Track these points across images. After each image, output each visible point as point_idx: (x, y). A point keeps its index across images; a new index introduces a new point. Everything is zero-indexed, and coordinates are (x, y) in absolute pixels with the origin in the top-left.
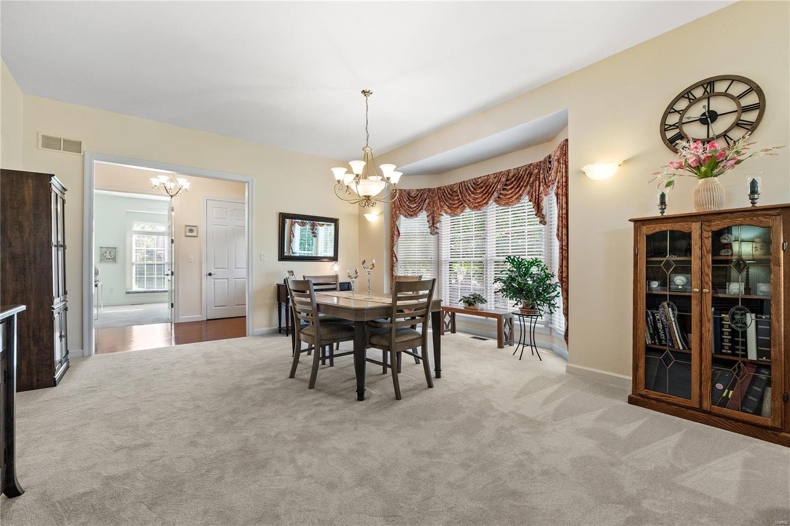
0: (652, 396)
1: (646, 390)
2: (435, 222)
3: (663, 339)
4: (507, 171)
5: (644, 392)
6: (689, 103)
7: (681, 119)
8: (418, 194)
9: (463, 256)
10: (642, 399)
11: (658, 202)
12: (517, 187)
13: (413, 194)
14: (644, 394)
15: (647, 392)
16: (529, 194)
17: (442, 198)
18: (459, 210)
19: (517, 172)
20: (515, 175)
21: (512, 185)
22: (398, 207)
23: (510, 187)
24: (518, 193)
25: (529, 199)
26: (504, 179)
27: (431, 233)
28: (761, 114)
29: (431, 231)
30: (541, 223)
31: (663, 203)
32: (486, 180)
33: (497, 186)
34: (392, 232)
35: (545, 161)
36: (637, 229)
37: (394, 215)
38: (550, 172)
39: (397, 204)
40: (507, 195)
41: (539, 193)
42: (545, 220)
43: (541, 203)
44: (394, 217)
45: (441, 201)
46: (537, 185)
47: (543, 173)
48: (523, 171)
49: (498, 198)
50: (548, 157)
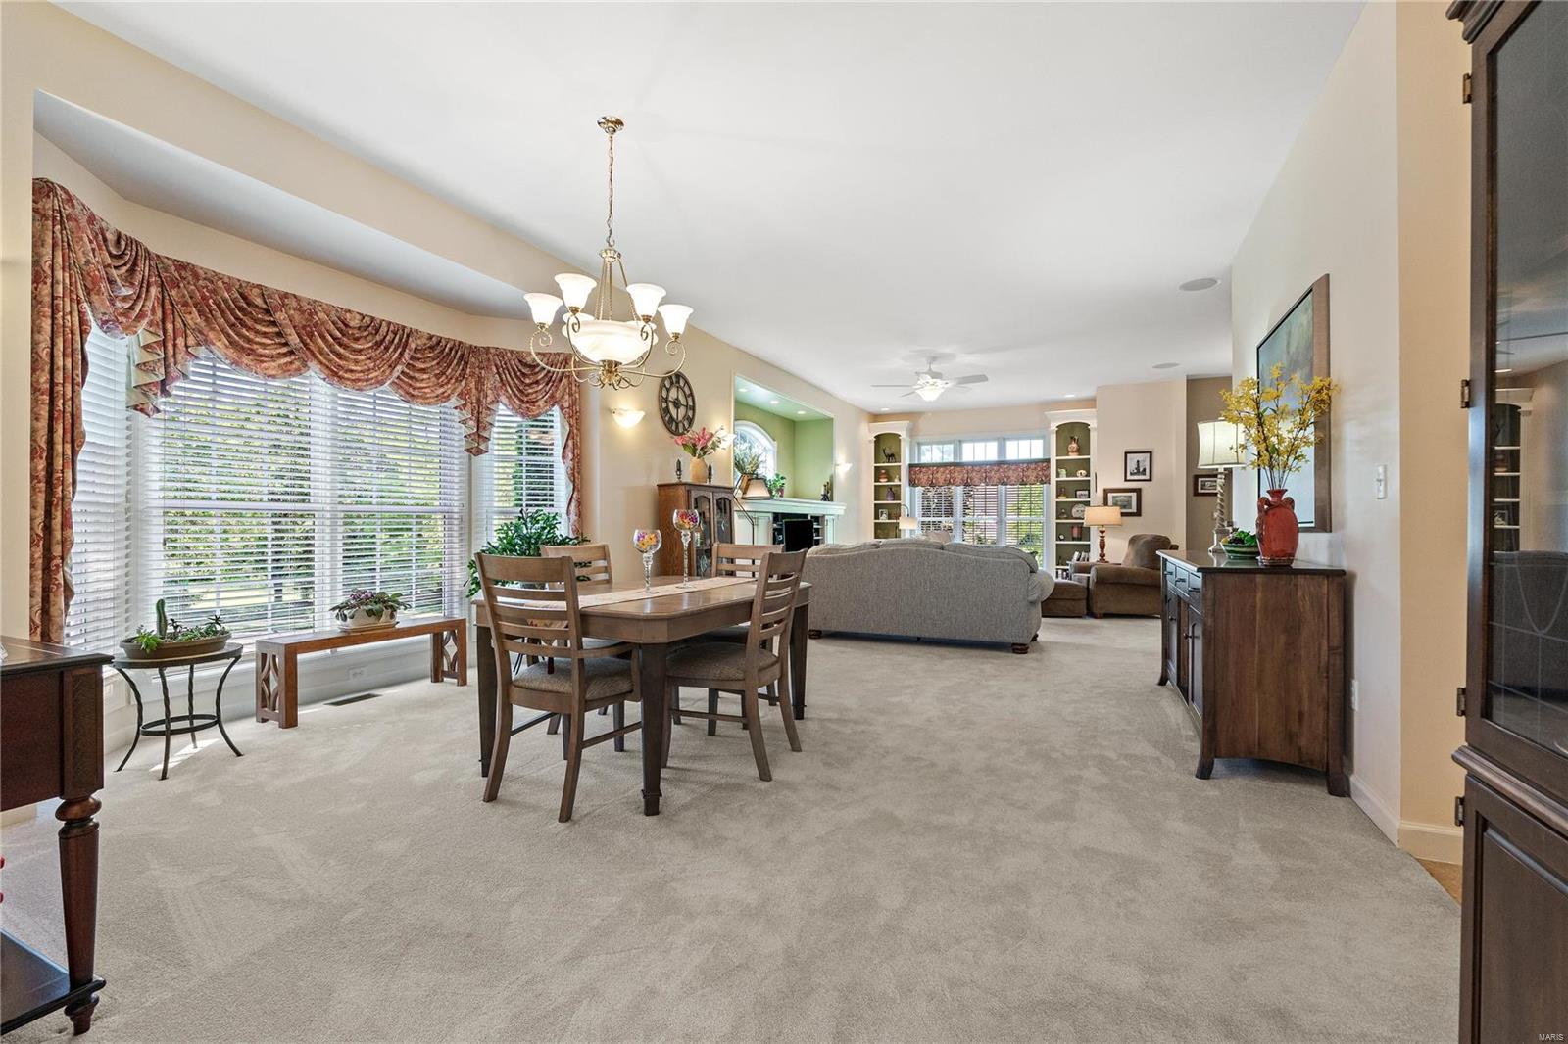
2: (172, 373)
8: (125, 252)
12: (440, 374)
13: (109, 241)
16: (461, 395)
17: (208, 305)
18: (272, 367)
19: (436, 344)
20: (432, 348)
21: (429, 366)
22: (92, 274)
23: (423, 366)
24: (442, 386)
25: (458, 404)
26: (413, 346)
27: (141, 406)
28: (693, 415)
29: (142, 399)
30: (468, 450)
31: (679, 470)
32: (372, 326)
33: (401, 354)
34: (52, 373)
35: (501, 353)
36: (689, 491)
37: (67, 300)
38: (527, 381)
39: (84, 259)
40: (417, 380)
41: (479, 400)
42: (482, 447)
43: (488, 419)
44: (68, 310)
45: (201, 313)
46: (473, 385)
47: (498, 373)
48: (451, 349)
49: (398, 378)
50: (512, 352)
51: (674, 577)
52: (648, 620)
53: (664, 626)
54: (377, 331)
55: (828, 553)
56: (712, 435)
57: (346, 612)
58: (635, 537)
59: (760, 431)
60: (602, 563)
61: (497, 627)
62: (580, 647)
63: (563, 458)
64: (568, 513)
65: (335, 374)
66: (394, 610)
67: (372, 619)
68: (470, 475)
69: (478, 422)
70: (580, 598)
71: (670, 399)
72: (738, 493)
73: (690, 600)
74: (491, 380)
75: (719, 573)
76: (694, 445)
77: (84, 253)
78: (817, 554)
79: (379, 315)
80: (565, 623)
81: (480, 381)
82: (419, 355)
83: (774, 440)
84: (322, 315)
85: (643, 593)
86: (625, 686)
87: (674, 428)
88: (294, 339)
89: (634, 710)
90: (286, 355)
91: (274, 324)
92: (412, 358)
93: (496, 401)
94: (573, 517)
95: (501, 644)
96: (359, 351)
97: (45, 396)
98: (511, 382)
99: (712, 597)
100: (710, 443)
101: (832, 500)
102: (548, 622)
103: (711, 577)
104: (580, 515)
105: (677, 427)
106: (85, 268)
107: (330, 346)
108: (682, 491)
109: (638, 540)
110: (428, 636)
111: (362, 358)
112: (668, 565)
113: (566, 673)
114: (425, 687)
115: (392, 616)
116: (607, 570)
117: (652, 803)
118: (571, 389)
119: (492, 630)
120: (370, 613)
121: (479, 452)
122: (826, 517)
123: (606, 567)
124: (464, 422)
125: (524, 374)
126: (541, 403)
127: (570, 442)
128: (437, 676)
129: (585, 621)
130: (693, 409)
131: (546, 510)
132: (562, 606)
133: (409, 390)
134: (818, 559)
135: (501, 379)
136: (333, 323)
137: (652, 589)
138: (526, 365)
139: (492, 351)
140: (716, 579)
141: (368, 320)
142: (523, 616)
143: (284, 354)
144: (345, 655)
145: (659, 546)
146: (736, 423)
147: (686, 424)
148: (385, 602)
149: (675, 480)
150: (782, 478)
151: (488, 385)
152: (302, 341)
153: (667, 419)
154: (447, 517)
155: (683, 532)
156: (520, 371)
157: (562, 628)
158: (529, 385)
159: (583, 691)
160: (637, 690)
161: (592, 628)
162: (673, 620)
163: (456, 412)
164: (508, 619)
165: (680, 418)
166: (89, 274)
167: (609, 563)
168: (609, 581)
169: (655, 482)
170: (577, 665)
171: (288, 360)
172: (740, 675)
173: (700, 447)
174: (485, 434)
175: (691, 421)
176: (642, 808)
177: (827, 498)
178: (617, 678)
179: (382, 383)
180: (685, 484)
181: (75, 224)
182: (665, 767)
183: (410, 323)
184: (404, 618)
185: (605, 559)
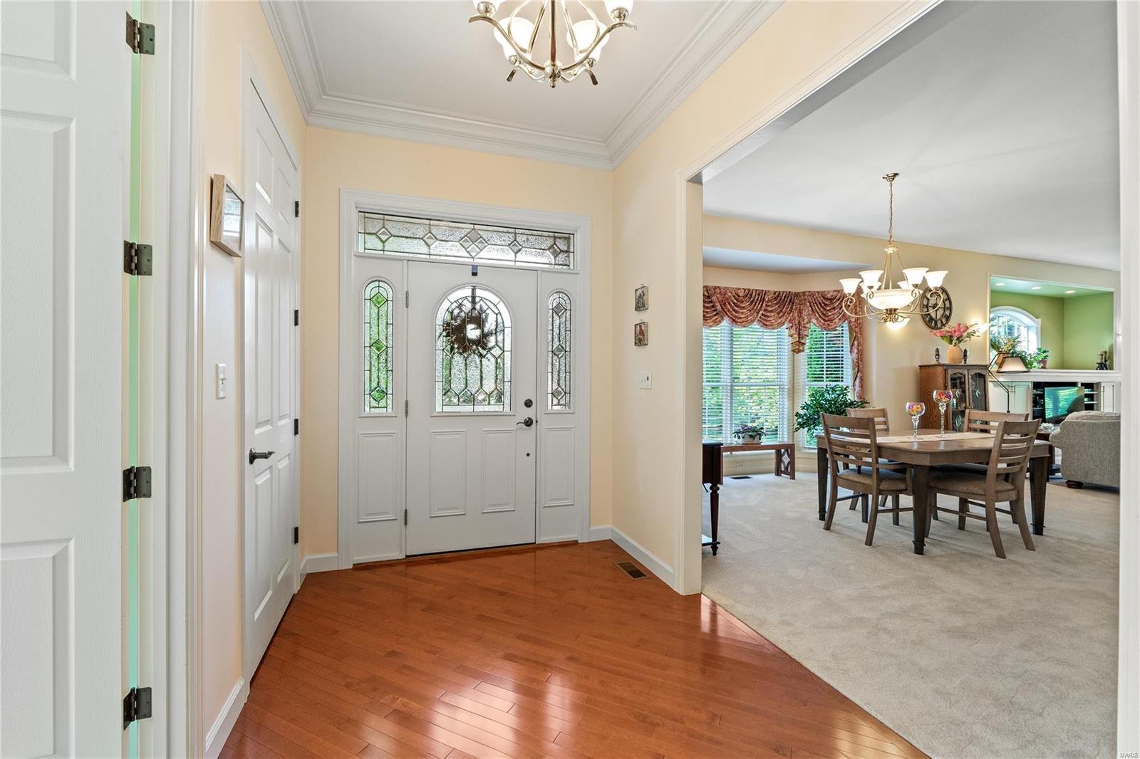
12: (780, 312)
16: (790, 321)
19: (777, 296)
20: (776, 298)
21: (774, 308)
23: (771, 309)
24: (781, 318)
25: (788, 326)
26: (767, 299)
28: (950, 314)
30: (793, 351)
31: (938, 355)
32: (749, 293)
33: (762, 305)
35: (812, 294)
36: (946, 370)
38: (828, 308)
40: (768, 317)
41: (799, 322)
42: (801, 348)
43: (805, 333)
46: (796, 315)
47: (811, 306)
48: (785, 297)
49: (760, 317)
50: (818, 292)
51: (933, 430)
52: (917, 452)
53: (928, 457)
54: (751, 295)
55: (1090, 419)
56: (967, 328)
57: (740, 435)
58: (907, 406)
59: (1023, 314)
60: (882, 419)
61: (831, 448)
62: (877, 462)
63: (851, 352)
64: (854, 385)
65: (734, 321)
66: (760, 435)
67: (751, 440)
68: (793, 364)
69: (799, 334)
70: (877, 438)
71: (930, 305)
72: (994, 368)
73: (946, 445)
74: (807, 310)
75: (970, 430)
76: (951, 337)
78: (1077, 418)
79: (751, 287)
80: (869, 450)
81: (800, 312)
82: (769, 304)
83: (1037, 317)
84: (729, 294)
85: (912, 439)
86: (902, 486)
87: (933, 325)
88: (719, 307)
89: (906, 500)
90: (715, 315)
91: (711, 302)
92: (767, 306)
93: (809, 322)
94: (857, 388)
95: (832, 457)
96: (743, 308)
98: (818, 311)
99: (965, 444)
100: (965, 334)
101: (1111, 368)
102: (858, 448)
103: (963, 432)
104: (862, 386)
105: (936, 324)
107: (732, 308)
108: (940, 370)
109: (909, 408)
110: (773, 451)
111: (745, 310)
112: (929, 422)
113: (868, 475)
114: (772, 477)
115: (760, 439)
116: (885, 423)
117: (919, 549)
118: (856, 310)
119: (828, 450)
120: (751, 436)
121: (799, 351)
122: (1102, 384)
123: (885, 422)
124: (791, 336)
125: (826, 305)
126: (836, 320)
127: (856, 343)
128: (778, 473)
129: (880, 450)
130: (950, 309)
131: (840, 384)
132: (868, 441)
133: (765, 323)
134: (1077, 423)
135: (812, 309)
136: (734, 296)
137: (918, 437)
138: (827, 299)
139: (807, 293)
140: (967, 433)
141: (747, 291)
142: (844, 445)
144: (737, 456)
145: (924, 412)
146: (992, 309)
147: (944, 321)
148: (756, 431)
149: (934, 362)
150: (1045, 352)
151: (805, 313)
152: (722, 308)
153: (927, 319)
154: (781, 388)
155: (940, 404)
156: (824, 303)
157: (867, 452)
158: (829, 310)
159: (878, 485)
160: (910, 489)
161: (883, 454)
162: (934, 454)
163: (787, 330)
164: (835, 445)
165: (939, 317)
167: (887, 419)
168: (887, 430)
169: (917, 363)
170: (875, 472)
172: (983, 493)
173: (955, 338)
174: (803, 341)
175: (948, 318)
176: (913, 550)
177: (1102, 366)
178: (897, 481)
179: (753, 321)
180: (943, 365)
182: (927, 537)
183: (765, 288)
184: (765, 441)
185: (884, 417)
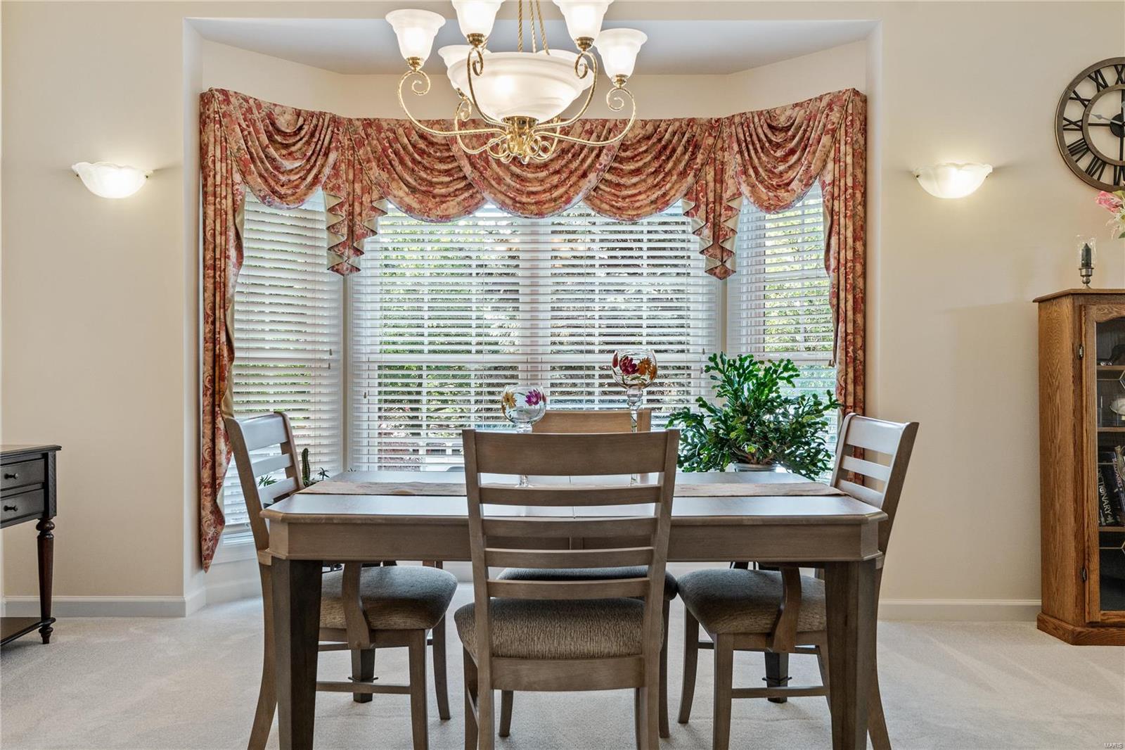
0: (1114, 620)
1: (1102, 612)
2: (358, 231)
3: (1108, 514)
4: (604, 120)
5: (1098, 616)
6: (1096, 92)
7: (1086, 115)
8: (301, 128)
9: (432, 347)
10: (1095, 630)
11: (1079, 262)
12: (656, 172)
13: (283, 122)
14: (1099, 620)
15: (1104, 615)
16: (688, 195)
17: (387, 156)
18: (452, 206)
20: (645, 139)
21: (640, 164)
22: (243, 159)
23: (632, 167)
24: (660, 187)
26: (615, 143)
27: (336, 267)
29: (338, 260)
30: (711, 272)
31: (1087, 264)
34: (214, 251)
35: (745, 119)
37: (223, 186)
38: (778, 154)
39: (237, 147)
40: (624, 187)
41: (716, 196)
42: (729, 264)
44: (224, 194)
45: (382, 167)
46: (709, 177)
47: (740, 152)
49: (595, 190)
50: (759, 115)
65: (514, 201)
68: (722, 306)
69: (716, 229)
74: (733, 164)
77: (236, 142)
81: (721, 169)
87: (1105, 179)
88: (469, 170)
93: (738, 195)
97: (209, 271)
98: (756, 163)
106: (237, 155)
121: (727, 273)
125: (773, 145)
126: (795, 184)
133: (611, 204)
135: (744, 159)
138: (776, 130)
139: (736, 119)
143: (461, 189)
149: (1078, 285)
151: (730, 172)
152: (478, 172)
153: (1084, 162)
156: (769, 141)
158: (780, 159)
166: (240, 159)
171: (466, 195)
174: (728, 246)
181: (229, 119)
